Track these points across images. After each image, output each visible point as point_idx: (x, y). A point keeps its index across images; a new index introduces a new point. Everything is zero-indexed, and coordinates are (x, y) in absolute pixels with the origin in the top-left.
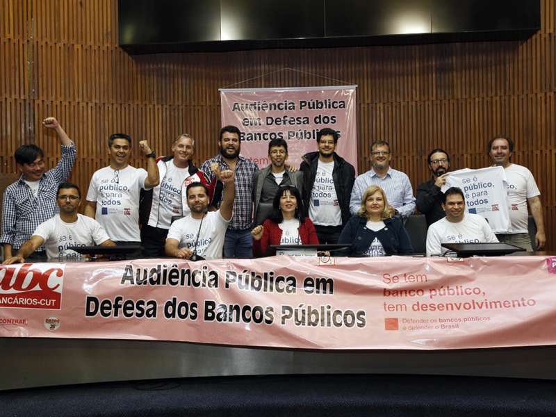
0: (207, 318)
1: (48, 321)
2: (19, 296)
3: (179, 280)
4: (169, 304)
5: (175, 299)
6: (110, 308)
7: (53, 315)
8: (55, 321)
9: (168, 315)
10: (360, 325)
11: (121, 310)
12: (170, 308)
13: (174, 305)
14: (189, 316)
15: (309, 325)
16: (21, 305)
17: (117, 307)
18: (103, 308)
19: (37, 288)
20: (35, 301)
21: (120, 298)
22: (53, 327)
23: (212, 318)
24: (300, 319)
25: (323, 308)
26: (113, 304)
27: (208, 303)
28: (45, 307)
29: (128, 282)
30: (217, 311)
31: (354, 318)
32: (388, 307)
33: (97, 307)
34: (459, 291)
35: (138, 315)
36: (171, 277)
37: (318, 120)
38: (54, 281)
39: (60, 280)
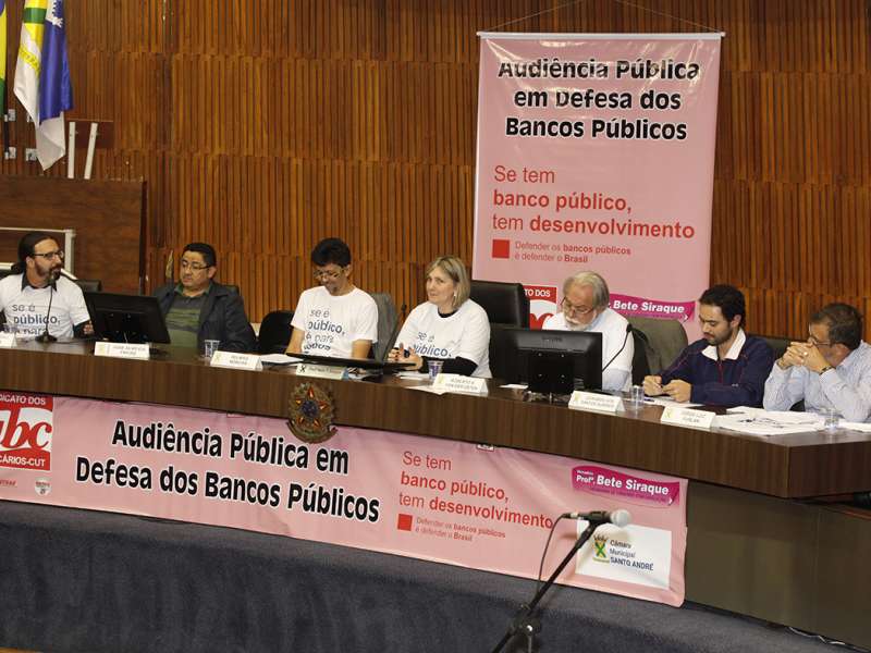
0: (208, 494)
1: (38, 484)
2: (8, 453)
3: (175, 444)
4: (164, 474)
5: (171, 468)
6: (101, 473)
7: (43, 476)
8: (44, 484)
9: (165, 488)
10: (371, 519)
11: (113, 476)
12: (167, 478)
13: (170, 476)
14: (187, 490)
15: (319, 511)
16: (10, 465)
17: (109, 472)
18: (94, 473)
19: (26, 445)
20: (23, 460)
21: (111, 462)
22: (43, 491)
23: (214, 494)
24: (309, 503)
25: (335, 491)
26: (105, 468)
27: (210, 475)
28: (34, 467)
29: (120, 442)
30: (220, 486)
31: (367, 509)
32: (404, 500)
33: (88, 470)
34: (481, 490)
35: (132, 485)
36: (166, 440)
37: (647, 101)
38: (42, 438)
39: (49, 437)
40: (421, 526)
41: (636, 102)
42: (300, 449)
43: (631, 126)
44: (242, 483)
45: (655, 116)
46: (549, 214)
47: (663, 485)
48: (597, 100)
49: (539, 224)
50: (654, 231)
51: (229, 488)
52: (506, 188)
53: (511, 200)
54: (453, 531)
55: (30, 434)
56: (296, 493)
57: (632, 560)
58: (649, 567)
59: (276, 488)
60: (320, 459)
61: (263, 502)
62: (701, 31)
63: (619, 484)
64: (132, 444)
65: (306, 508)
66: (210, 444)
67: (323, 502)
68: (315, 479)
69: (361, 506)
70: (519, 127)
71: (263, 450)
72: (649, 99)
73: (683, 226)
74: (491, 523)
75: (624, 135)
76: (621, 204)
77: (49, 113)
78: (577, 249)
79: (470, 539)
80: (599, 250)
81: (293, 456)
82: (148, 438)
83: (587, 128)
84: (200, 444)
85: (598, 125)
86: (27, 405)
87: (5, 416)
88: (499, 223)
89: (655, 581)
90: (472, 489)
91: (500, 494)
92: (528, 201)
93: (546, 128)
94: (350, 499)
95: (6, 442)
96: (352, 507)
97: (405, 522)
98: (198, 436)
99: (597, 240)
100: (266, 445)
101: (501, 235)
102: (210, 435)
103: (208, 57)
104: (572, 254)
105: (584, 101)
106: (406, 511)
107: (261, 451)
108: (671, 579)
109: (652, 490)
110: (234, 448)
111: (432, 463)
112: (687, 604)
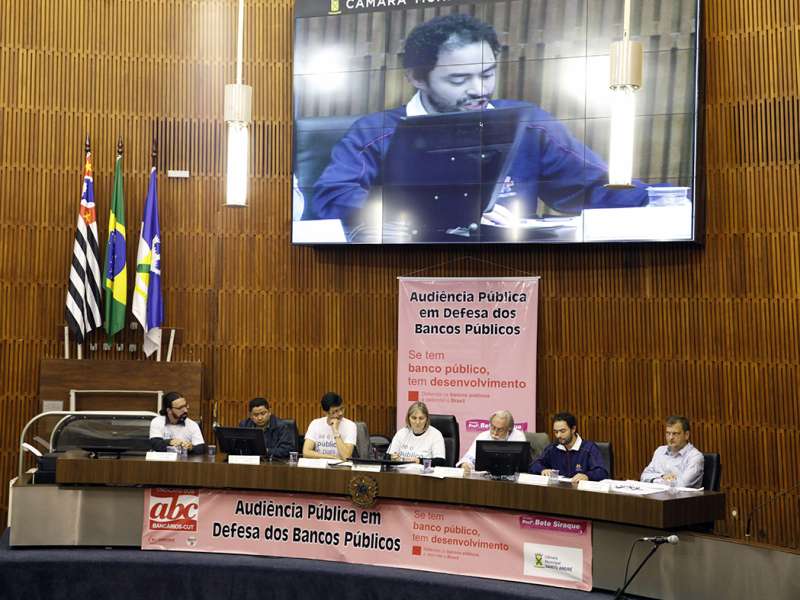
0: (295, 540)
1: (189, 540)
2: (170, 523)
3: (274, 512)
4: (267, 530)
5: (272, 526)
6: (228, 531)
7: (192, 535)
8: (193, 539)
9: (267, 538)
10: (396, 549)
11: (235, 533)
12: (269, 532)
13: (271, 531)
14: (281, 538)
15: (363, 547)
16: (172, 529)
17: (233, 530)
18: (224, 531)
19: (182, 517)
20: (180, 526)
21: (235, 524)
22: (192, 544)
23: (298, 540)
24: (357, 542)
25: (373, 535)
26: (230, 528)
27: (295, 529)
28: (187, 530)
29: (240, 512)
30: (302, 535)
31: (393, 544)
32: (415, 538)
33: (220, 530)
34: (463, 531)
35: (248, 537)
36: (269, 510)
37: (497, 314)
38: (192, 513)
39: (196, 512)
40: (427, 552)
41: (490, 314)
42: (351, 512)
43: (488, 327)
44: (315, 533)
45: (501, 322)
46: (442, 376)
47: (576, 524)
48: (468, 314)
49: (436, 382)
50: (503, 384)
51: (307, 536)
52: (416, 363)
53: (419, 369)
54: (446, 554)
55: (184, 511)
56: (349, 537)
57: (559, 566)
58: (570, 569)
59: (337, 535)
60: (363, 517)
61: (329, 543)
62: (526, 275)
63: (549, 524)
64: (248, 513)
65: (355, 545)
66: (296, 511)
67: (366, 541)
68: (360, 528)
69: (390, 542)
70: (423, 329)
71: (328, 513)
72: (498, 313)
73: (519, 381)
74: (471, 549)
75: (484, 332)
76: (483, 370)
77: (154, 324)
78: (459, 395)
79: (458, 558)
80: (471, 396)
81: (347, 516)
82: (257, 510)
83: (463, 329)
84: (289, 511)
85: (468, 328)
86: (182, 494)
87: (168, 501)
88: (412, 382)
89: (575, 578)
90: (457, 530)
91: (475, 532)
92: (429, 369)
93: (438, 329)
94: (383, 539)
95: (169, 516)
96: (383, 543)
97: (417, 551)
98: (288, 507)
99: (470, 390)
100: (330, 510)
101: (414, 389)
102: (296, 506)
103: (240, 292)
104: (457, 398)
105: (460, 315)
106: (416, 544)
107: (326, 515)
108: (584, 576)
109: (569, 526)
110: (310, 513)
111: (432, 516)
112: (595, 590)
